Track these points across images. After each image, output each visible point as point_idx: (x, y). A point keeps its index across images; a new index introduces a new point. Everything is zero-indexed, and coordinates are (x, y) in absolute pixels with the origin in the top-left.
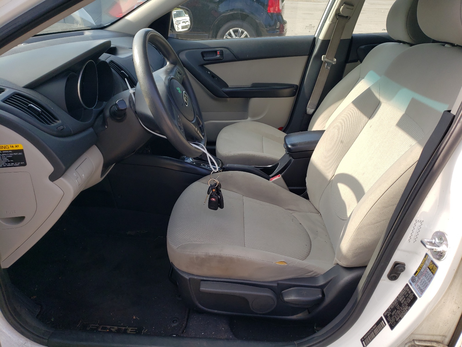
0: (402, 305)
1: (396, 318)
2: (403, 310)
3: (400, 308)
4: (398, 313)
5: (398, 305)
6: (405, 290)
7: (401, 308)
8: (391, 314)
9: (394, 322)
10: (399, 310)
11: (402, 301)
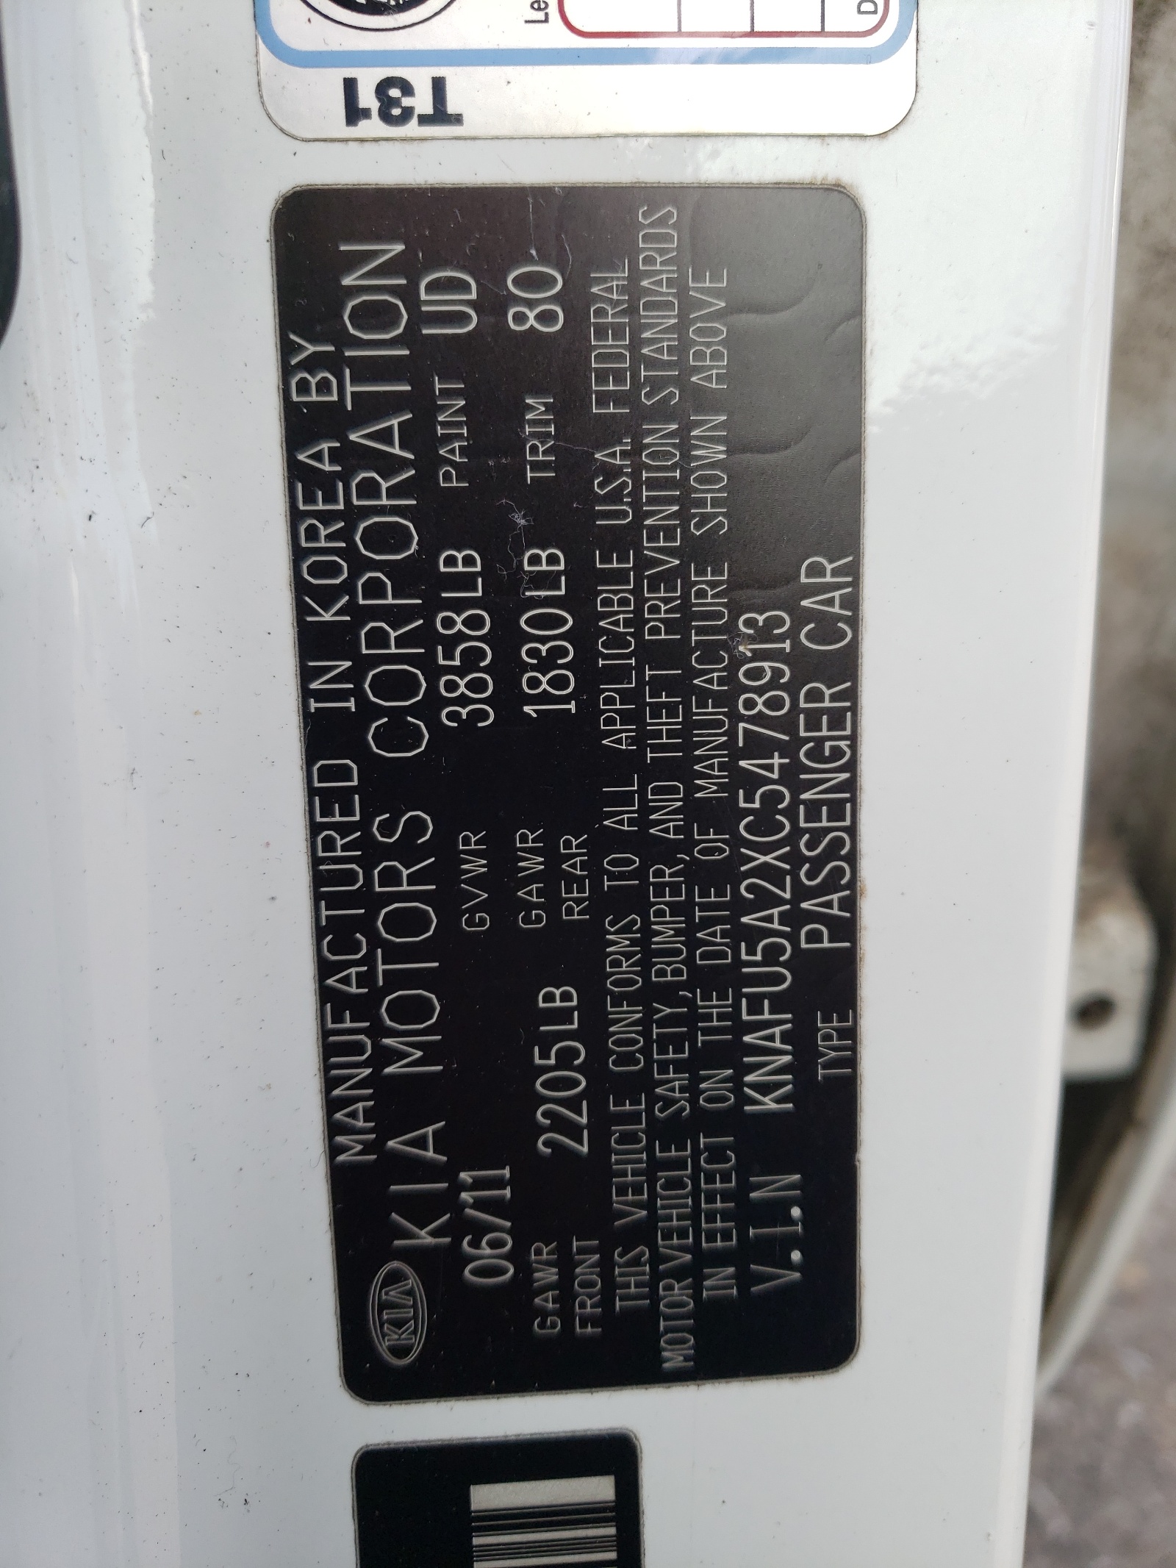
0: (620, 738)
1: (715, 1082)
2: (708, 790)
3: (602, 843)
4: (667, 971)
5: (553, 857)
6: (370, 408)
7: (621, 820)
8: (527, 1166)
9: (746, 1213)
10: (634, 901)
11: (507, 669)
